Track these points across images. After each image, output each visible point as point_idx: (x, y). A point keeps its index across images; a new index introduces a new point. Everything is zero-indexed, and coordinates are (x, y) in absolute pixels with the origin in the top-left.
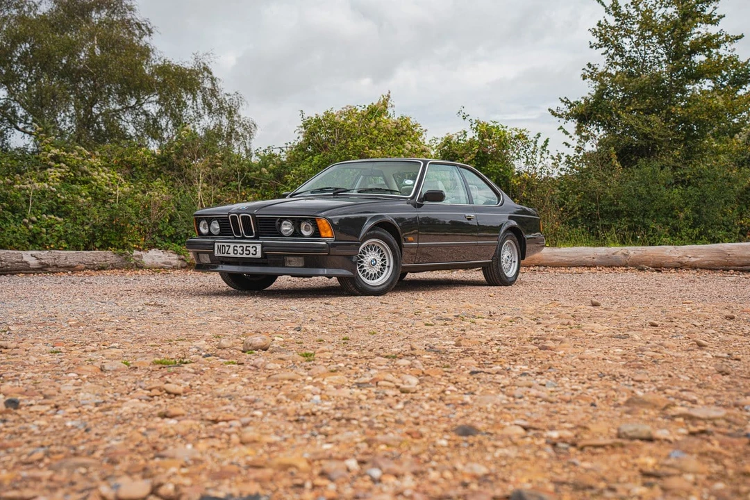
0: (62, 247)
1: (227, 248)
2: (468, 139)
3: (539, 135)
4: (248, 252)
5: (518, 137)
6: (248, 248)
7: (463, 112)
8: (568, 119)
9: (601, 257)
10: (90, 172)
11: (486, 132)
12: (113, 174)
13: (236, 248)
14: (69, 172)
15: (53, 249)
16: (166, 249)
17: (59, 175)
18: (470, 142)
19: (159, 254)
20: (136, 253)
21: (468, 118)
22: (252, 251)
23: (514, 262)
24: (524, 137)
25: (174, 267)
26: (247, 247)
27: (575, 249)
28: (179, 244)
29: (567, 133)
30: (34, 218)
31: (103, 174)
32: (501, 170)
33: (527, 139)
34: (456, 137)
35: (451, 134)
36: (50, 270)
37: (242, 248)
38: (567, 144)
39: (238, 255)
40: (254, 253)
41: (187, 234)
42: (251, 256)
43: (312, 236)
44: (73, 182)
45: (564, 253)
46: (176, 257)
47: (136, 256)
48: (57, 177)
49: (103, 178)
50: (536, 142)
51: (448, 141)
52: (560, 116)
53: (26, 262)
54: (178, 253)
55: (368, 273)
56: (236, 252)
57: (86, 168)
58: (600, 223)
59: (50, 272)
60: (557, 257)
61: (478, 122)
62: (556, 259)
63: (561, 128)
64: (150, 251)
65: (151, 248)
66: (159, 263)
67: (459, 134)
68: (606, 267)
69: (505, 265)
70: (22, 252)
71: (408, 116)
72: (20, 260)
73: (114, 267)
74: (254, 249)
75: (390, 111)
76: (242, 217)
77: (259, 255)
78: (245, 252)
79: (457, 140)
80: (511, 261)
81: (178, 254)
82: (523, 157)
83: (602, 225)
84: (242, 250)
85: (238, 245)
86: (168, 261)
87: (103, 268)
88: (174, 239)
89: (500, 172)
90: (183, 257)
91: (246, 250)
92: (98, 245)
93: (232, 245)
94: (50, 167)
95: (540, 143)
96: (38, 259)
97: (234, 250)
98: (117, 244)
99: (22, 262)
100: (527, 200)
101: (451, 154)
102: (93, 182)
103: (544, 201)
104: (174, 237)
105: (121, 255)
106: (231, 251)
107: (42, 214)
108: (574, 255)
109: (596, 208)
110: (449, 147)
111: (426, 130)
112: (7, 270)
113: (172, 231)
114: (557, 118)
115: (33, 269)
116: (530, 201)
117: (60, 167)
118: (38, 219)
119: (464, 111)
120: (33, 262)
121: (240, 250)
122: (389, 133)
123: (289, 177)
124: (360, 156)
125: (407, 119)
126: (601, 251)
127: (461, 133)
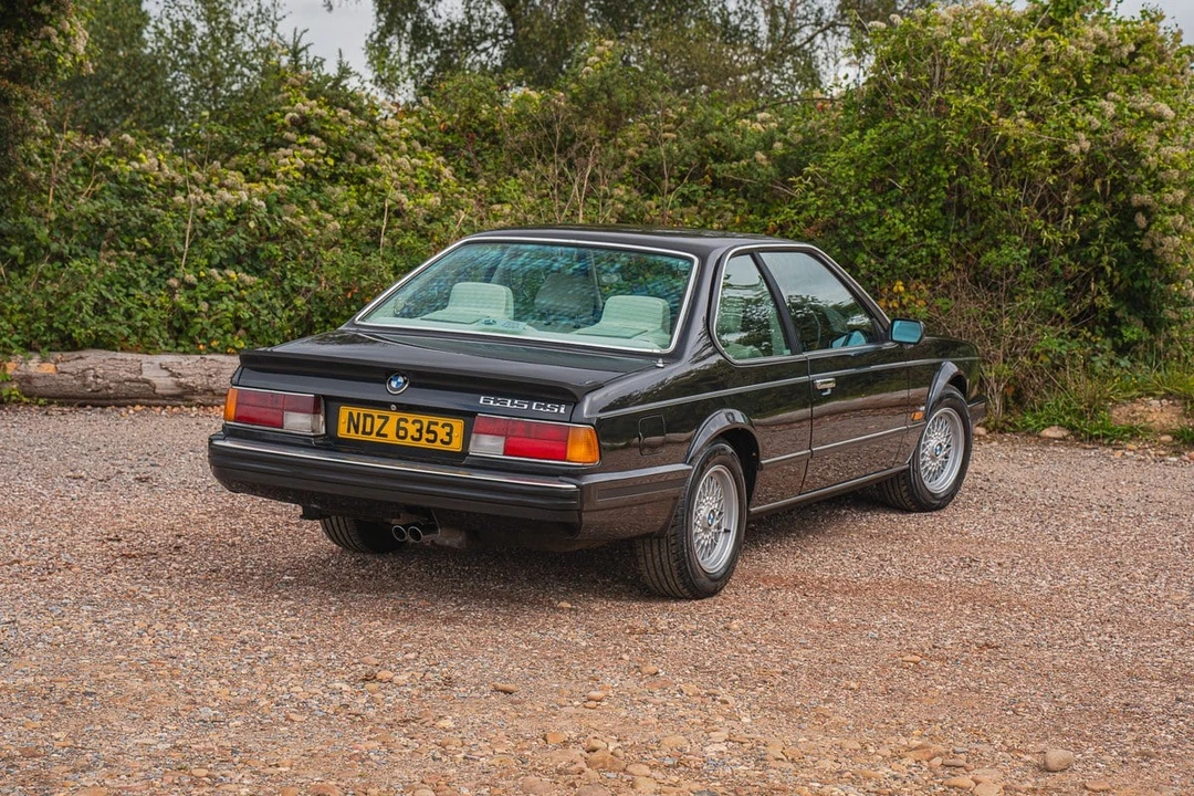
0: (234, 347)
10: (376, 155)
12: (426, 160)
14: (325, 156)
15: (215, 351)
17: (300, 163)
30: (191, 278)
36: (198, 399)
44: (334, 179)
48: (297, 169)
53: (147, 382)
57: (370, 145)
59: (199, 405)
70: (144, 358)
72: (133, 376)
94: (287, 144)
96: (173, 375)
99: (139, 381)
102: (371, 181)
107: (210, 266)
112: (108, 398)
115: (164, 397)
117: (307, 145)
118: (200, 279)
120: (163, 382)
122: (1075, 69)
123: (801, 182)
124: (973, 136)
125: (1157, 18)
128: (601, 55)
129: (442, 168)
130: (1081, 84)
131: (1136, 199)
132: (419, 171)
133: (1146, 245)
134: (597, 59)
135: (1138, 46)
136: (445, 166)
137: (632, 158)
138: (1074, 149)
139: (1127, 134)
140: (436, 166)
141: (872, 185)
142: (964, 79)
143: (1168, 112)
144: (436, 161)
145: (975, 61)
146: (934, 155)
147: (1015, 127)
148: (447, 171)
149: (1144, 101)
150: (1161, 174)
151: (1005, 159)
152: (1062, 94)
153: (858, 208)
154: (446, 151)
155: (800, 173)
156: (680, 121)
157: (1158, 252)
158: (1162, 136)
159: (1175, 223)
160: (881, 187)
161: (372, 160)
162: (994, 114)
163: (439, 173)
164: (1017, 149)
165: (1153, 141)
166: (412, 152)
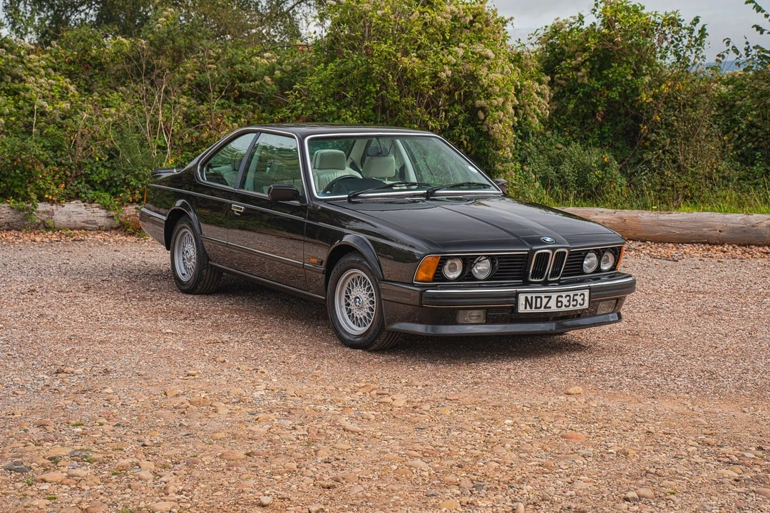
2: (584, 27)
3: (697, 19)
9: (733, 230)
10: (25, 77)
16: (92, 201)
18: (586, 34)
19: (79, 210)
20: (42, 207)
24: (676, 22)
25: (99, 227)
27: (696, 215)
28: (113, 194)
29: (759, 9)
33: (680, 26)
34: (567, 24)
35: (561, 20)
41: (124, 180)
45: (676, 221)
46: (103, 213)
47: (44, 212)
51: (556, 30)
54: (107, 208)
57: (20, 70)
60: (663, 228)
62: (661, 231)
64: (67, 205)
65: (70, 199)
66: (78, 222)
67: (572, 20)
68: (739, 245)
73: (10, 227)
79: (568, 29)
81: (107, 210)
86: (92, 219)
88: (109, 186)
89: (627, 80)
90: (113, 213)
98: (22, 193)
101: (559, 51)
102: (22, 94)
104: (107, 183)
105: (20, 210)
108: (688, 225)
111: (511, 19)
113: (105, 173)
122: (441, 29)
123: (292, 94)
124: (388, 67)
126: (735, 221)
127: (574, 18)
128: (167, 17)
129: (69, 86)
130: (444, 39)
131: (478, 103)
132: (54, 87)
133: (485, 128)
134: (164, 19)
135: (475, 17)
136: (71, 84)
137: (190, 80)
138: (443, 75)
139: (471, 67)
140: (65, 84)
141: (333, 95)
142: (381, 35)
143: (491, 55)
144: (65, 81)
145: (387, 24)
146: (367, 78)
147: (411, 62)
148: (72, 88)
149: (479, 48)
150: (490, 89)
151: (407, 81)
152: (435, 43)
153: (325, 109)
154: (70, 75)
155: (291, 89)
156: (217, 58)
157: (491, 133)
158: (489, 69)
159: (498, 116)
160: (338, 97)
161: (22, 80)
162: (399, 55)
163: (67, 89)
164: (412, 75)
165: (485, 70)
166: (48, 75)
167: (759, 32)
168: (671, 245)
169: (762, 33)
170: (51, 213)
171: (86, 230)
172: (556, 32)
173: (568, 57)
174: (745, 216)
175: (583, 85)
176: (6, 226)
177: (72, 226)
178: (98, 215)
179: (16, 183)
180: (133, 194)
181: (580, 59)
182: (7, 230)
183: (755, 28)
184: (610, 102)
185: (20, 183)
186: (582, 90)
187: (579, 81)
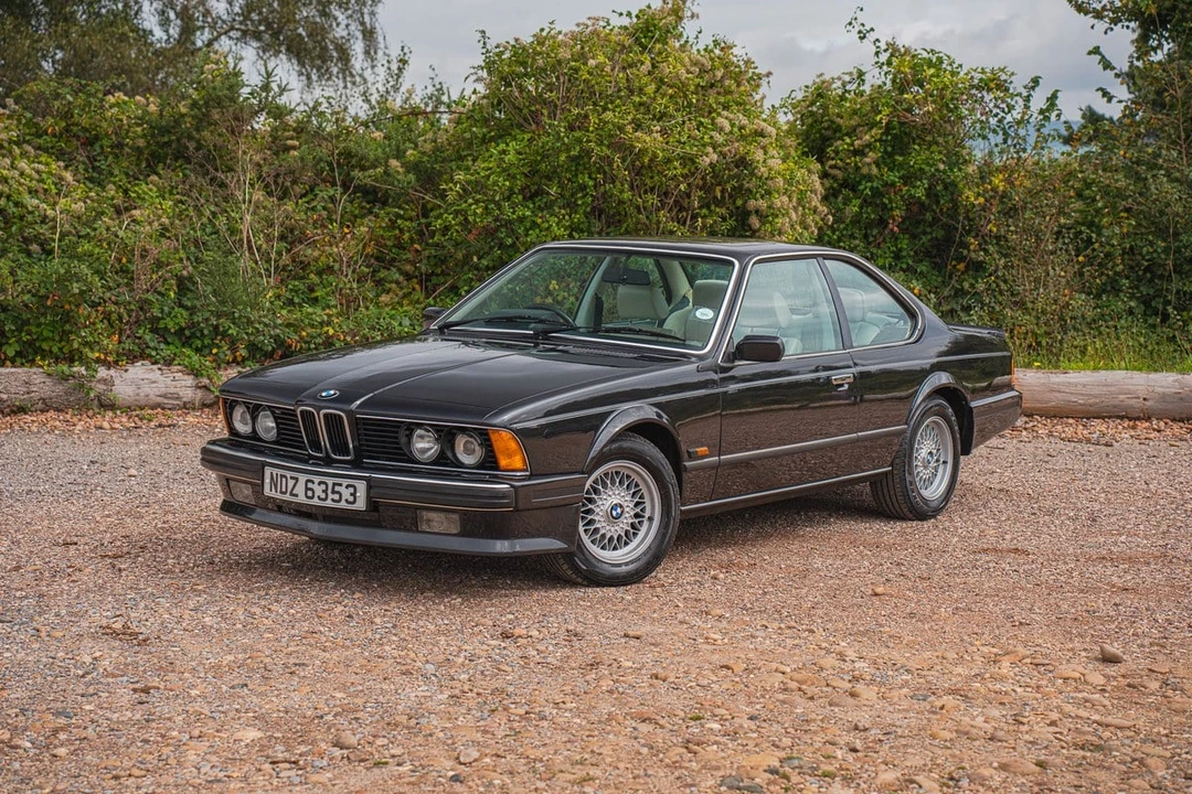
1: (291, 483)
2: (867, 88)
3: (1036, 81)
4: (336, 497)
5: (984, 86)
6: (337, 488)
7: (859, 21)
8: (1115, 21)
9: (1164, 397)
11: (911, 70)
12: (47, 164)
13: (310, 485)
16: (169, 363)
18: (872, 98)
19: (151, 376)
20: (102, 372)
21: (872, 37)
22: (346, 494)
23: (945, 462)
24: (1002, 86)
25: (185, 403)
26: (334, 484)
27: (1103, 375)
28: (197, 350)
29: (1108, 65)
31: (23, 164)
32: (942, 167)
33: (1007, 90)
34: (839, 84)
35: (827, 77)
37: (323, 487)
38: (1105, 94)
39: (315, 502)
40: (351, 499)
41: (216, 327)
42: (343, 505)
43: (481, 466)
45: (1076, 385)
46: (189, 380)
47: (99, 381)
49: (22, 174)
50: (1028, 99)
51: (820, 92)
52: (1098, 15)
54: (196, 373)
55: (603, 536)
56: (310, 493)
58: (1174, 287)
60: (1057, 395)
61: (892, 47)
62: (1055, 400)
63: (1096, 51)
64: (129, 367)
65: (133, 358)
66: (151, 396)
67: (847, 78)
68: (1174, 420)
69: (923, 473)
71: (729, 42)
73: (47, 406)
74: (351, 490)
75: (689, 28)
76: (326, 415)
77: (361, 505)
78: (331, 496)
79: (840, 92)
80: (937, 461)
81: (196, 376)
82: (995, 131)
83: (1178, 292)
84: (325, 491)
85: (317, 479)
86: (172, 390)
87: (22, 410)
88: (186, 337)
89: (937, 170)
90: (205, 381)
91: (333, 492)
92: (11, 352)
93: (303, 478)
95: (1039, 101)
97: (307, 489)
98: (55, 349)
100: (998, 238)
101: (826, 125)
103: (1038, 239)
104: (187, 333)
105: (64, 378)
106: (300, 489)
108: (1096, 391)
109: (1166, 250)
110: (825, 107)
111: (769, 74)
113: (182, 317)
114: (1090, 20)
116: (1007, 240)
119: (862, 18)
121: (319, 490)
122: (684, 91)
123: (451, 189)
124: (613, 148)
125: (727, 48)
126: (1164, 384)
127: (851, 74)
128: (218, 64)
129: (64, 173)
130: (690, 104)
131: (752, 204)
132: (44, 176)
134: (213, 67)
136: (65, 170)
138: (704, 161)
139: (741, 147)
140: (58, 171)
141: (522, 191)
143: (772, 130)
144: (56, 167)
145: (601, 81)
146: (578, 164)
147: (650, 140)
148: (68, 176)
150: (770, 182)
153: (513, 213)
154: (61, 155)
155: (452, 180)
158: (765, 151)
159: (782, 223)
162: (629, 129)
165: (760, 154)
166: (26, 155)
167: (1105, 99)
168: (1071, 421)
169: (1109, 101)
170: (108, 382)
171: (163, 409)
172: (820, 95)
173: (847, 134)
174: (1180, 377)
175: (869, 178)
176: (40, 406)
177: (143, 403)
178: (182, 385)
179: (46, 333)
180: (234, 349)
181: (867, 137)
182: (42, 411)
183: (1100, 93)
184: (911, 202)
185: (51, 335)
186: (869, 184)
187: (865, 171)
